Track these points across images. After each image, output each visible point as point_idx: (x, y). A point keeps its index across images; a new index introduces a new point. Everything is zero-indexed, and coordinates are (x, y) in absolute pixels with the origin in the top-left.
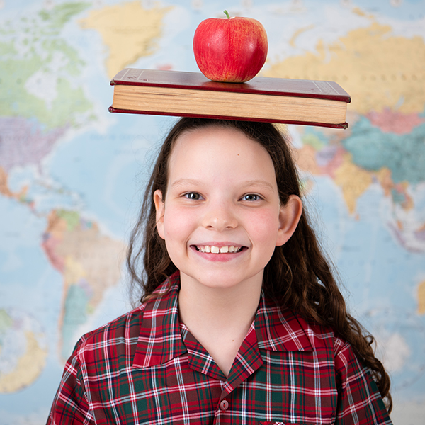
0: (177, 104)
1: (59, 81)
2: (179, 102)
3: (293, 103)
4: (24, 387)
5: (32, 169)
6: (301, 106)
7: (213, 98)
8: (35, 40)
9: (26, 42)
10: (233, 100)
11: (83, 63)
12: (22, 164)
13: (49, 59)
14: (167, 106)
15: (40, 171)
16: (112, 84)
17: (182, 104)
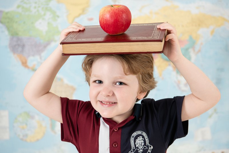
0: (89, 50)
1: (49, 23)
2: (90, 49)
3: (138, 45)
4: (38, 140)
5: (37, 57)
6: (141, 46)
7: (104, 46)
8: (39, 7)
9: (35, 7)
10: (112, 46)
11: (58, 17)
12: (33, 55)
13: (45, 15)
14: (85, 51)
15: (41, 58)
16: (61, 44)
17: (91, 50)
